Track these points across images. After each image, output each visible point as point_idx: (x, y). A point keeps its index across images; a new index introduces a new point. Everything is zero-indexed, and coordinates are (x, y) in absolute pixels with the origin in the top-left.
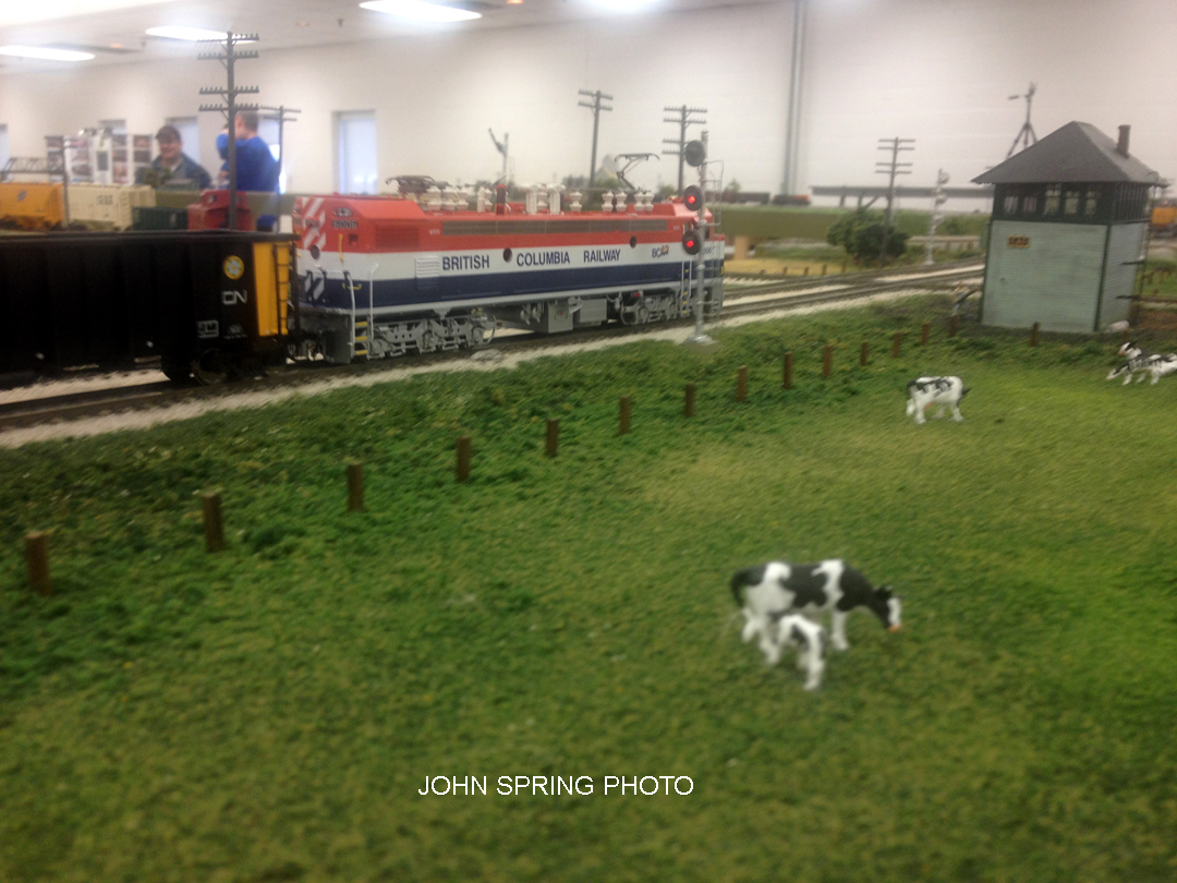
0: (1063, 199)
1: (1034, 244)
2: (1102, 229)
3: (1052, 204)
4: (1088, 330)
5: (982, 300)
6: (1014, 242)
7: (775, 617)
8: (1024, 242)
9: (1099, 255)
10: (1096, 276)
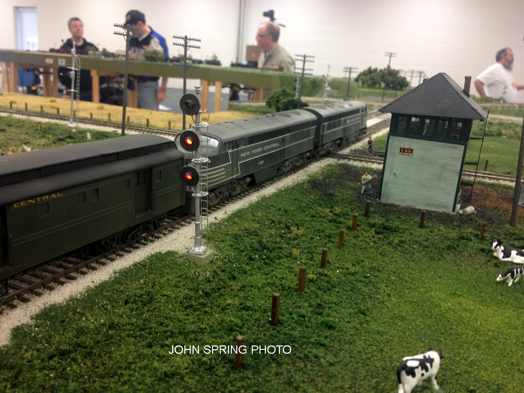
1: (416, 153)
2: (461, 147)
6: (403, 150)
8: (409, 152)
9: (458, 164)
10: (456, 177)
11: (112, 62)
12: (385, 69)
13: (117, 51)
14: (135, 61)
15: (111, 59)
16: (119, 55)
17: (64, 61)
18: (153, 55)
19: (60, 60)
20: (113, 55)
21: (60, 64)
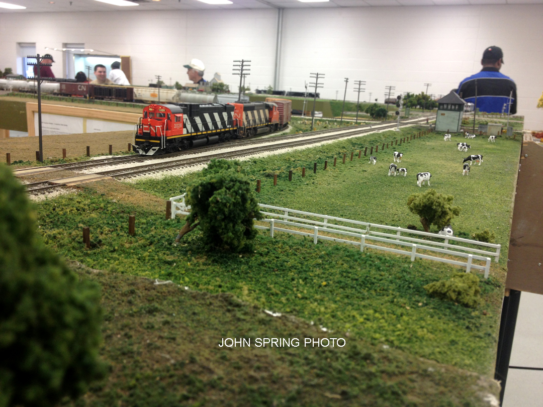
0: (451, 107)
1: (446, 115)
2: (459, 112)
3: (449, 107)
4: (456, 131)
5: (435, 127)
6: (442, 114)
7: (461, 147)
8: (444, 114)
9: (458, 117)
10: (458, 121)
16: (188, 87)
20: (184, 87)
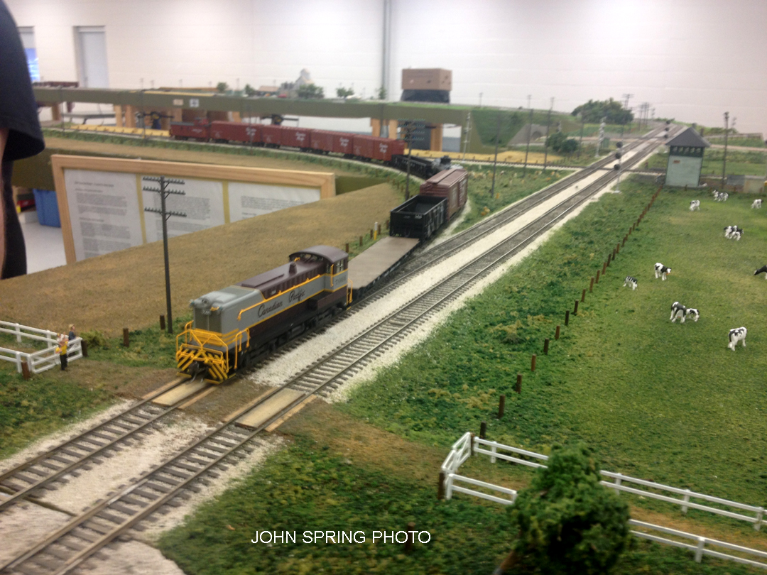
1: (681, 163)
2: (699, 159)
3: (687, 151)
4: (696, 186)
5: (664, 179)
7: (731, 233)
8: (678, 162)
9: (699, 165)
10: (698, 171)
11: (258, 101)
12: (606, 101)
13: (262, 87)
14: (286, 99)
15: (256, 97)
16: (265, 93)
17: (197, 101)
18: (309, 91)
19: (192, 101)
20: (259, 93)
21: (192, 105)
